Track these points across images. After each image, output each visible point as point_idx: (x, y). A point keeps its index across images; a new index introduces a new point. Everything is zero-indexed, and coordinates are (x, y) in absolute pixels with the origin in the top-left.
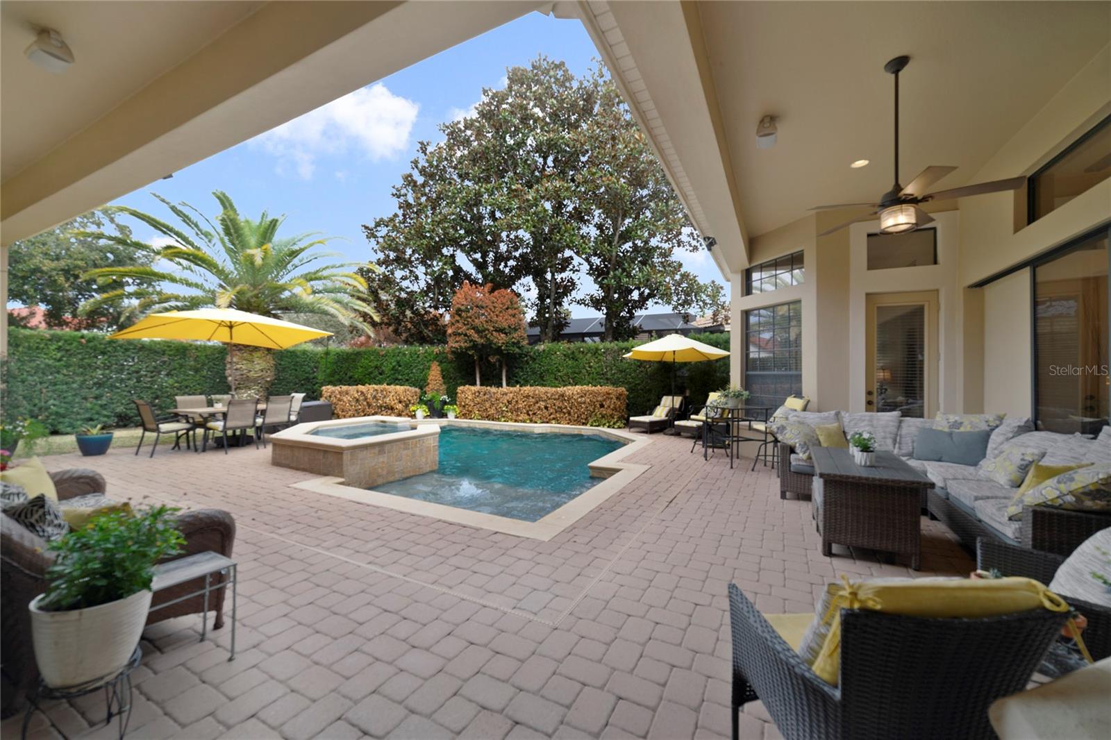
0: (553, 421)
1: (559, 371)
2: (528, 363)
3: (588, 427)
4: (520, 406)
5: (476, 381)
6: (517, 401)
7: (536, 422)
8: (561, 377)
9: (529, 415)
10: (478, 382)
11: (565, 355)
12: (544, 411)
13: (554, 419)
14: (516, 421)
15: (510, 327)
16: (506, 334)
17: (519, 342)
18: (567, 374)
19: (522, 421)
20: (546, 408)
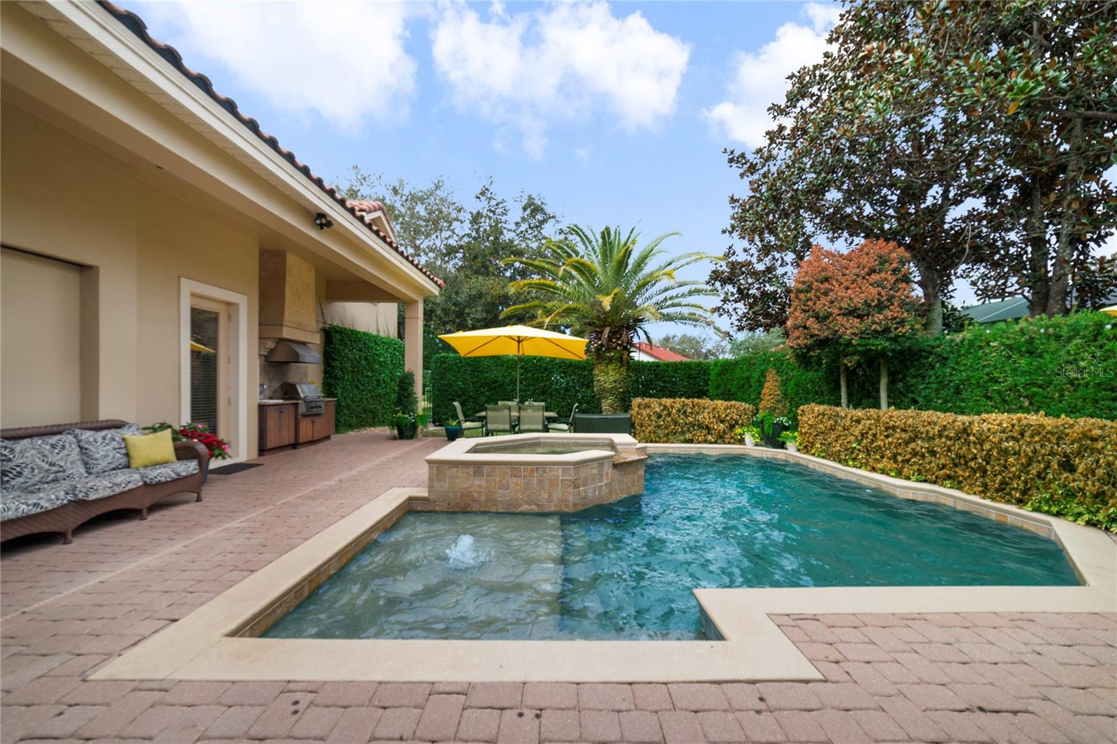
0: (948, 483)
1: (996, 381)
2: (933, 368)
3: (1026, 511)
4: (880, 443)
5: (840, 398)
6: (875, 435)
7: (908, 478)
8: (999, 392)
9: (896, 461)
10: (844, 400)
11: (1010, 347)
12: (928, 458)
13: (949, 477)
14: (874, 469)
15: (869, 305)
16: (858, 317)
17: (887, 330)
18: (1014, 388)
19: (883, 472)
20: (933, 453)
